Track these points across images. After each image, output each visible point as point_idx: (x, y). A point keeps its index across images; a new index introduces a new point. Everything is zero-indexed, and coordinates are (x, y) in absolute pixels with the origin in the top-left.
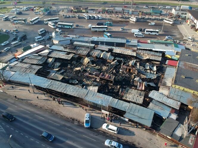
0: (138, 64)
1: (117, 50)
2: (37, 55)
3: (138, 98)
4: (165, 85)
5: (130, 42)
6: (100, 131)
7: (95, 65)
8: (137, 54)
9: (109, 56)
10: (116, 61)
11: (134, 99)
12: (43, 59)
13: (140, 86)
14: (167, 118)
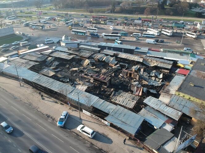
0: (142, 70)
1: (123, 55)
2: (39, 53)
3: (129, 101)
4: (167, 92)
5: (140, 49)
6: (73, 133)
7: (94, 67)
8: (144, 60)
9: (112, 60)
10: (119, 65)
11: (124, 102)
12: (43, 57)
13: (137, 91)
14: (160, 128)
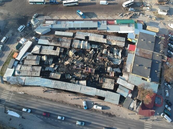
0: (109, 52)
3: (111, 85)
4: (126, 71)
5: (101, 24)
6: (93, 110)
7: (78, 56)
8: (107, 40)
9: (87, 46)
10: (93, 50)
12: (38, 58)
13: (111, 74)
14: (127, 97)
